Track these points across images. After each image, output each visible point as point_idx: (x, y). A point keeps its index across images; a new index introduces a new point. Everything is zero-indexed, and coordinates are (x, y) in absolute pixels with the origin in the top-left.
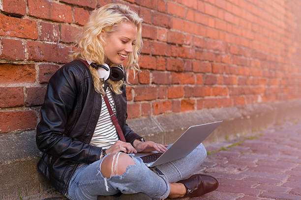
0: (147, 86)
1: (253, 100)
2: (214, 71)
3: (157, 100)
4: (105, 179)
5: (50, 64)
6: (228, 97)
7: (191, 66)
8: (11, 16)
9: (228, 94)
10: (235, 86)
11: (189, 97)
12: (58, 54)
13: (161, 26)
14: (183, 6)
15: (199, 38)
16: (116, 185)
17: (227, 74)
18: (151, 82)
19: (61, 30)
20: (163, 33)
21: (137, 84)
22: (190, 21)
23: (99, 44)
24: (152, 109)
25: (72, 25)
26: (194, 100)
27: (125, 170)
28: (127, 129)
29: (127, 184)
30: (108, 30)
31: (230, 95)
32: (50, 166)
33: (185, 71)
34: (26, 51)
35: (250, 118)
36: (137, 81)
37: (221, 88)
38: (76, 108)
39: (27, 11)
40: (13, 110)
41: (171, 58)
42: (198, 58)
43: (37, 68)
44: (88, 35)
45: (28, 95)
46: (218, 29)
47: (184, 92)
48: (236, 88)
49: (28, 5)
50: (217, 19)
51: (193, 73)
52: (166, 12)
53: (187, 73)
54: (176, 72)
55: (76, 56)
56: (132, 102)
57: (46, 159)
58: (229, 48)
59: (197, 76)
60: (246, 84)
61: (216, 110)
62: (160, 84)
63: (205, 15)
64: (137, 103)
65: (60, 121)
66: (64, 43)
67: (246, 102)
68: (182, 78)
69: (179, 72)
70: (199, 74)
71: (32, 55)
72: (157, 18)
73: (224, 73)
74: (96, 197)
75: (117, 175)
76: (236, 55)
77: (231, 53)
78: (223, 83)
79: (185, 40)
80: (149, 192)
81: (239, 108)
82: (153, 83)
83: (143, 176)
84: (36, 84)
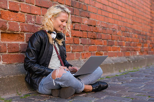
0: (78, 45)
1: (134, 54)
2: (113, 39)
3: (83, 52)
4: (53, 80)
5: (31, 33)
6: (121, 52)
7: (100, 36)
8: (13, 12)
9: (121, 50)
10: (124, 47)
11: (100, 51)
12: (34, 29)
13: (84, 17)
14: (96, 8)
15: (104, 23)
16: (58, 82)
17: (119, 40)
18: (80, 43)
19: (36, 18)
20: (86, 20)
21: (73, 44)
22: (100, 15)
23: (51, 22)
24: (81, 56)
25: (41, 16)
26: (103, 53)
27: (62, 75)
28: (66, 62)
29: (63, 82)
30: (55, 16)
31: (121, 51)
32: (30, 78)
33: (97, 39)
34: (20, 27)
35: (132, 62)
36: (73, 42)
37: (117, 47)
38: (41, 51)
39: (20, 9)
40: (14, 54)
41: (90, 32)
42: (104, 32)
43: (25, 35)
44: (46, 18)
45: (21, 47)
46: (114, 19)
47: (97, 49)
48: (125, 48)
49: (20, 7)
50: (113, 14)
51: (101, 40)
52: (87, 10)
53: (98, 40)
54: (93, 39)
55: (41, 28)
56: (71, 52)
57: (29, 75)
58: (120, 28)
59: (104, 41)
60: (130, 46)
61: (114, 58)
62: (85, 44)
63: (107, 12)
64: (73, 53)
65: (34, 56)
66: (37, 24)
67: (130, 55)
68: (96, 42)
69: (94, 39)
70: (105, 40)
71: (22, 29)
72: (82, 13)
73: (118, 40)
74: (51, 90)
75: (58, 78)
76: (124, 31)
77: (121, 31)
78: (117, 45)
79: (97, 23)
80: (73, 86)
81: (126, 57)
82: (81, 44)
83: (70, 79)
84: (25, 42)
